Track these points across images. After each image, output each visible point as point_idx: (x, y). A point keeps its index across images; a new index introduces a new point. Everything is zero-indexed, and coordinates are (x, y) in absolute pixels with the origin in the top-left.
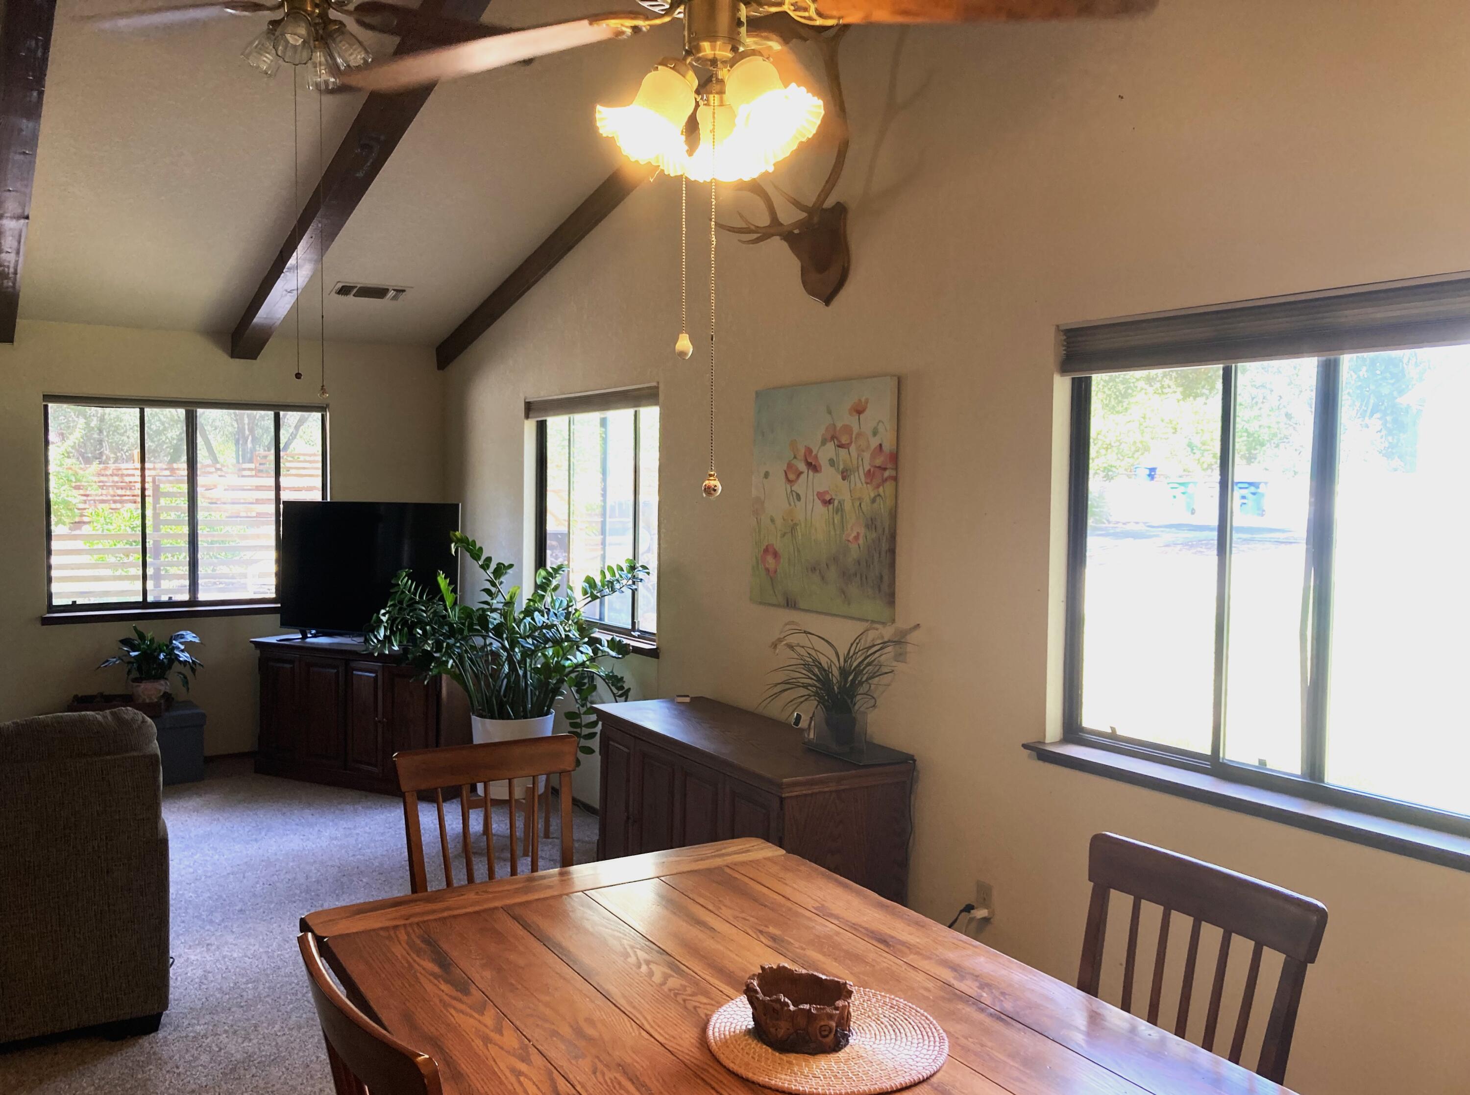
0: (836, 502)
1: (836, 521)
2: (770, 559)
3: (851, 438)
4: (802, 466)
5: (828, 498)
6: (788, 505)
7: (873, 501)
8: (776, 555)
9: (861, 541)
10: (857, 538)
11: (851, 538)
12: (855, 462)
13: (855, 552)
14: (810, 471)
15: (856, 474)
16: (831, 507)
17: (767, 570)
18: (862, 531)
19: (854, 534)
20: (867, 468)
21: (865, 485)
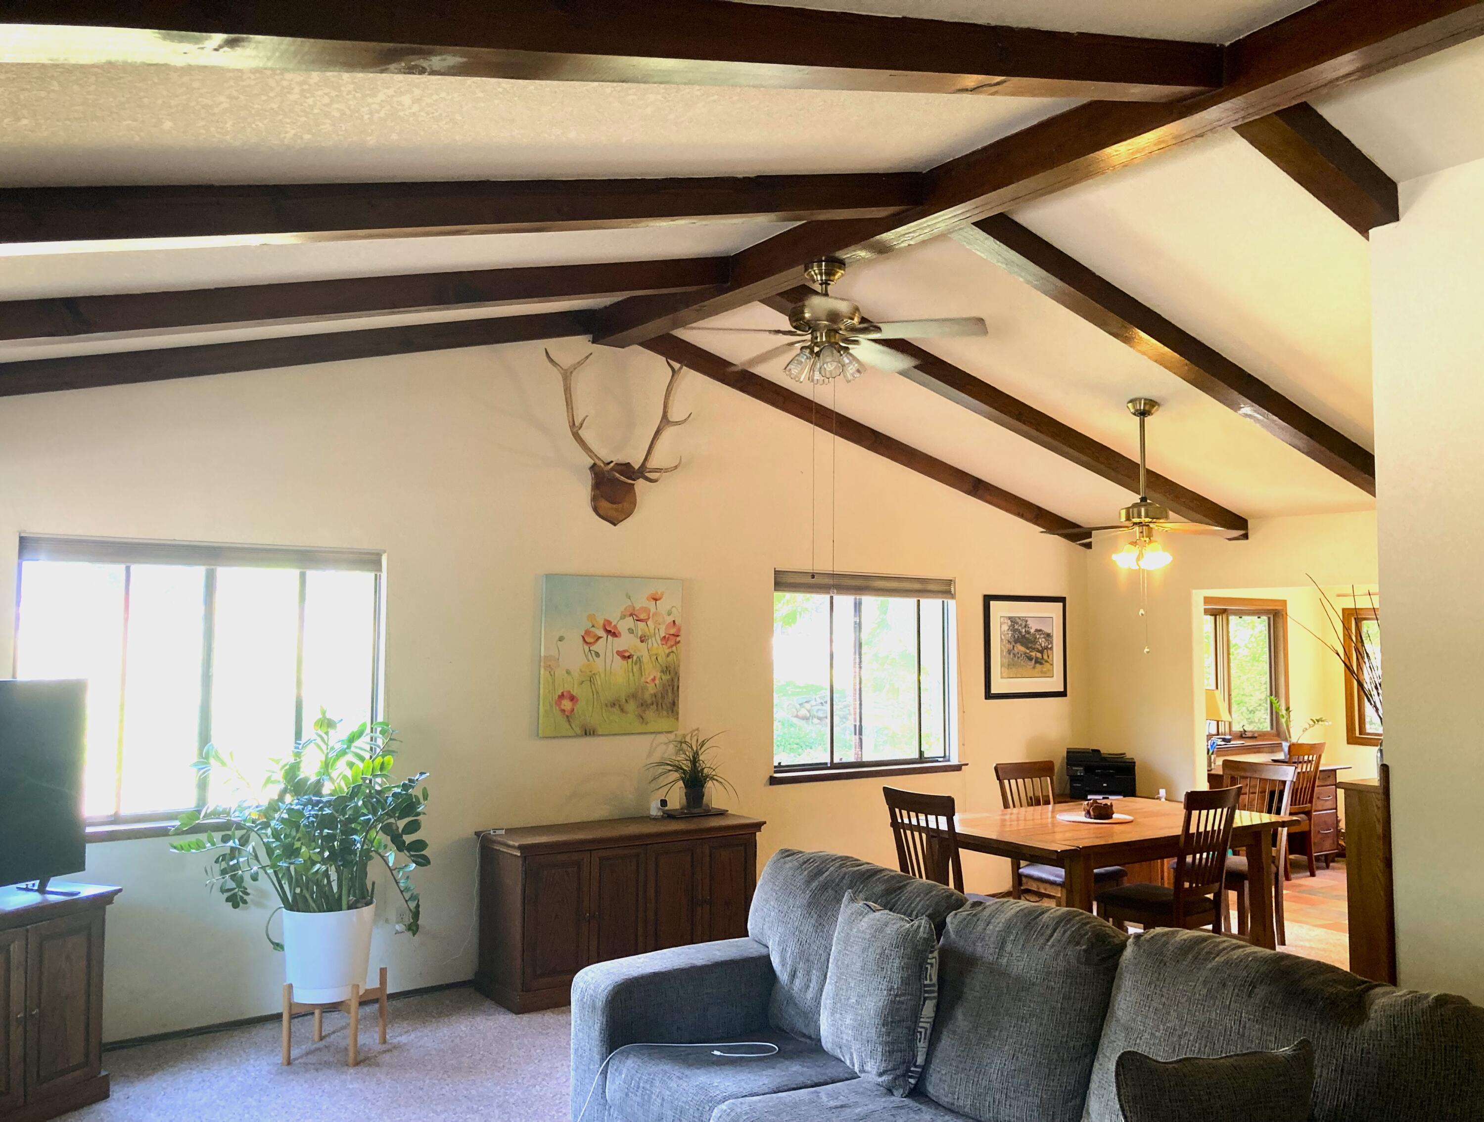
0: (635, 658)
1: (635, 670)
2: (567, 704)
3: (649, 615)
4: (601, 633)
5: (627, 654)
6: (586, 661)
7: (668, 655)
8: (572, 698)
9: (657, 682)
10: (654, 680)
11: (648, 680)
12: (652, 631)
13: (651, 689)
14: (609, 636)
15: (654, 639)
16: (630, 660)
17: (563, 711)
18: (658, 675)
19: (652, 677)
20: (663, 635)
21: (660, 646)
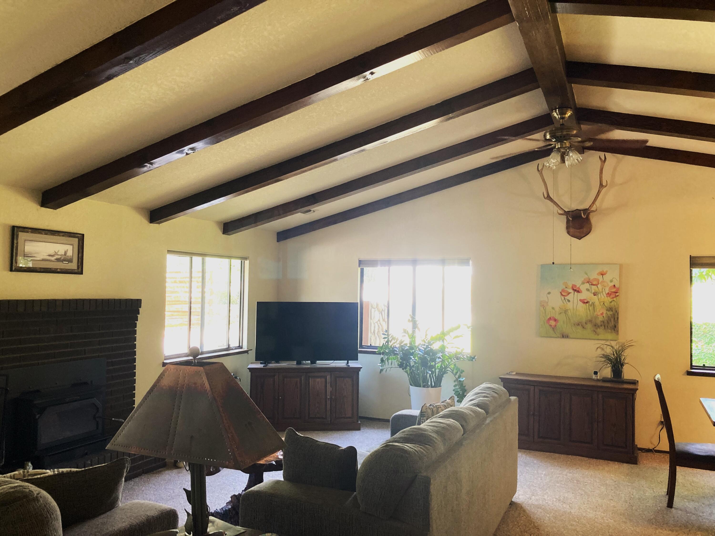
0: (590, 303)
1: (590, 308)
2: (553, 323)
3: (598, 282)
4: (571, 291)
5: (586, 301)
6: (563, 304)
7: (611, 302)
8: (555, 320)
9: (604, 315)
10: (602, 314)
11: (599, 314)
12: (601, 290)
13: (601, 318)
14: (575, 293)
15: (602, 294)
16: (587, 304)
17: (551, 325)
18: (605, 312)
19: (601, 312)
20: (607, 292)
21: (606, 297)
